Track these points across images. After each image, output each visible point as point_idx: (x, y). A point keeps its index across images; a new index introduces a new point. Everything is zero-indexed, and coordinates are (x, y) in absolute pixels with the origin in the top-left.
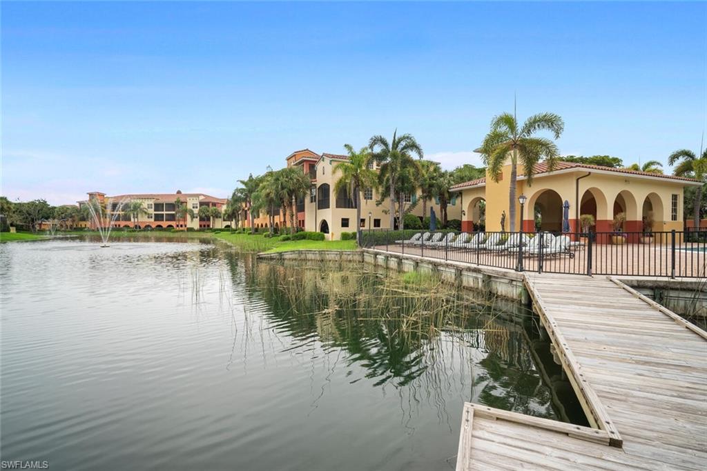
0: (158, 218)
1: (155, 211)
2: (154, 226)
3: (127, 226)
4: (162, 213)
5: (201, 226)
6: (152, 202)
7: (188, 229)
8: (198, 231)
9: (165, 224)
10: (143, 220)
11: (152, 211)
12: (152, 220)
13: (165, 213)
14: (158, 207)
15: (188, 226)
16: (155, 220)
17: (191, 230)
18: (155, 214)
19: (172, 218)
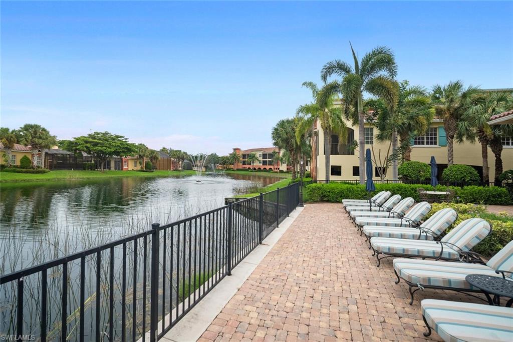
0: (264, 163)
1: (263, 158)
2: (262, 169)
3: (249, 168)
4: (266, 160)
5: (288, 169)
6: (261, 153)
7: (280, 171)
8: (285, 173)
9: (268, 167)
10: (257, 164)
11: (261, 159)
12: (261, 164)
13: (268, 160)
14: (264, 156)
15: (280, 169)
16: (263, 165)
17: (282, 172)
18: (263, 161)
19: (271, 163)
